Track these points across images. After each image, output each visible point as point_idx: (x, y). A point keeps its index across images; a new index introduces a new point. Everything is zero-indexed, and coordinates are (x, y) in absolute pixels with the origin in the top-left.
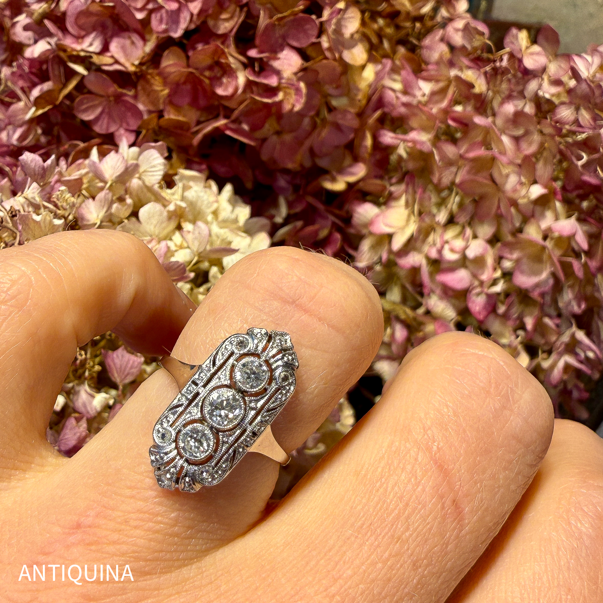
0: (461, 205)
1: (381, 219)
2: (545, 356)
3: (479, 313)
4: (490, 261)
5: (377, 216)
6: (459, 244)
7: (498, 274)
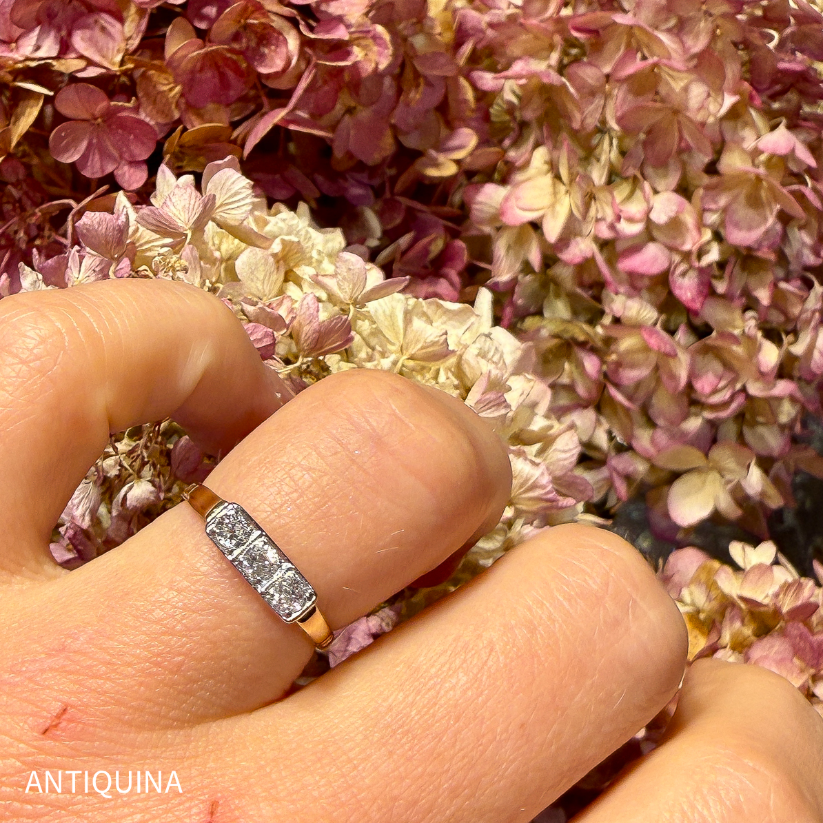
1: (512, 202)
3: (693, 300)
4: (689, 219)
5: (507, 198)
6: (635, 208)
7: (708, 235)
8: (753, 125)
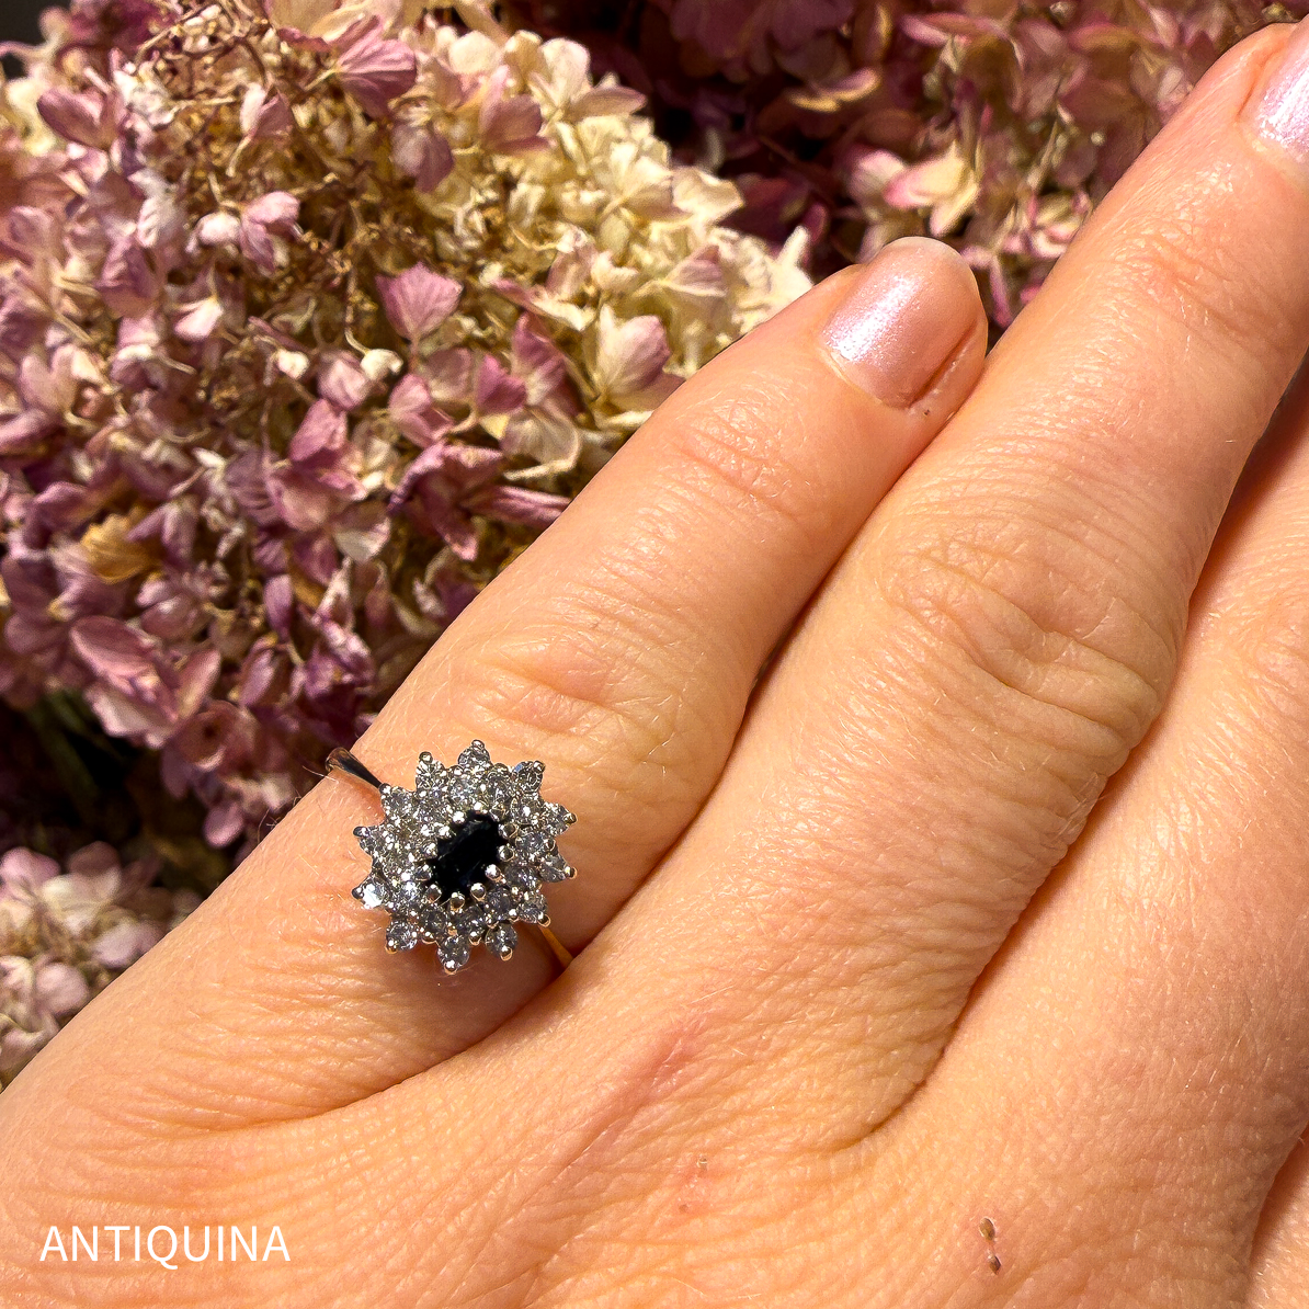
0: (1070, 153)
1: (906, 182)
5: (900, 177)
6: (1066, 228)
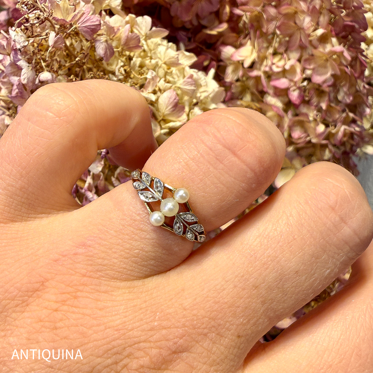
0: (280, 43)
2: (333, 127)
3: (296, 100)
4: (298, 69)
8: (331, 43)
